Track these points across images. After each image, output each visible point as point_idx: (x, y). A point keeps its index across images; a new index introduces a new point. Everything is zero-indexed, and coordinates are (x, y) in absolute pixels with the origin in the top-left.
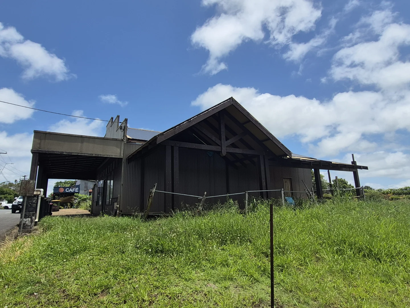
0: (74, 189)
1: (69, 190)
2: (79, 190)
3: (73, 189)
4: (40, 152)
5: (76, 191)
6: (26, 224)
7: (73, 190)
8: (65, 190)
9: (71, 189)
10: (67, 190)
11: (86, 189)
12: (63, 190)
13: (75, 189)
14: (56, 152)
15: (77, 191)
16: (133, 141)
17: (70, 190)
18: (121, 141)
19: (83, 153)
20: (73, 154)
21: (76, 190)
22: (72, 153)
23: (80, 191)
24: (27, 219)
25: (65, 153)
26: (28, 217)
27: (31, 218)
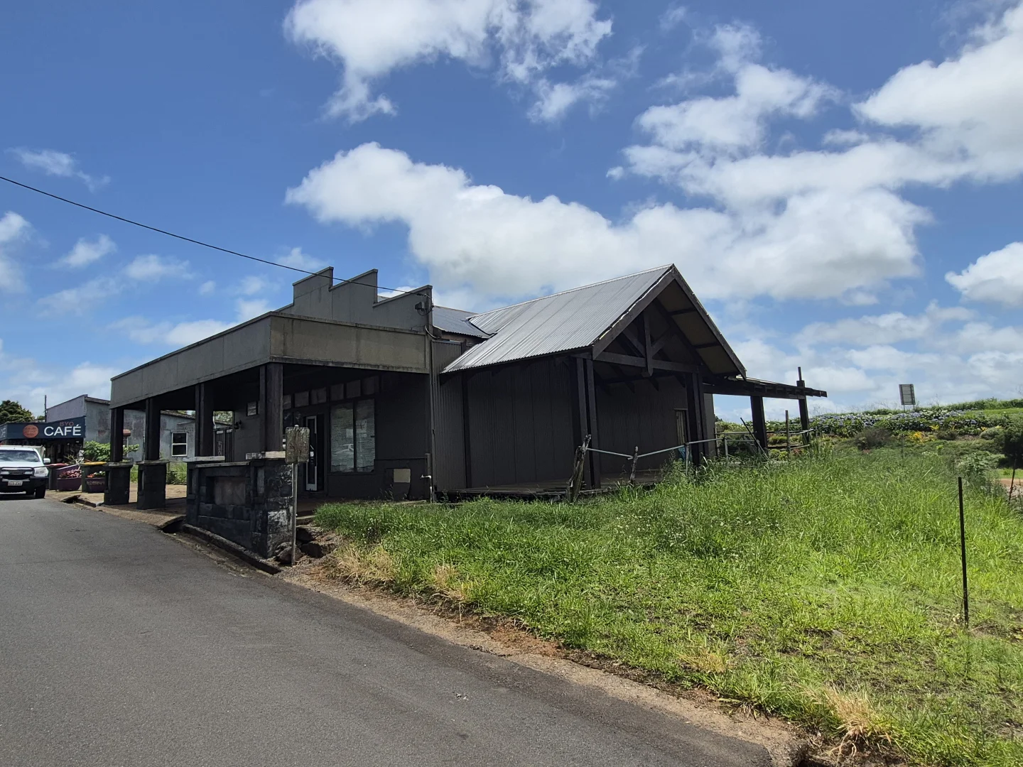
0: (68, 429)
1: (54, 431)
2: (83, 430)
3: (66, 428)
4: (287, 362)
5: (74, 434)
6: (280, 524)
7: (66, 431)
8: (41, 431)
9: (59, 428)
10: (49, 431)
11: (102, 429)
12: (37, 432)
13: (72, 429)
14: (315, 361)
15: (76, 433)
16: (444, 337)
17: (57, 432)
18: (424, 336)
19: (362, 364)
20: (345, 366)
21: (74, 431)
22: (343, 363)
23: (87, 434)
24: (281, 512)
25: (331, 365)
26: (282, 509)
27: (288, 509)
